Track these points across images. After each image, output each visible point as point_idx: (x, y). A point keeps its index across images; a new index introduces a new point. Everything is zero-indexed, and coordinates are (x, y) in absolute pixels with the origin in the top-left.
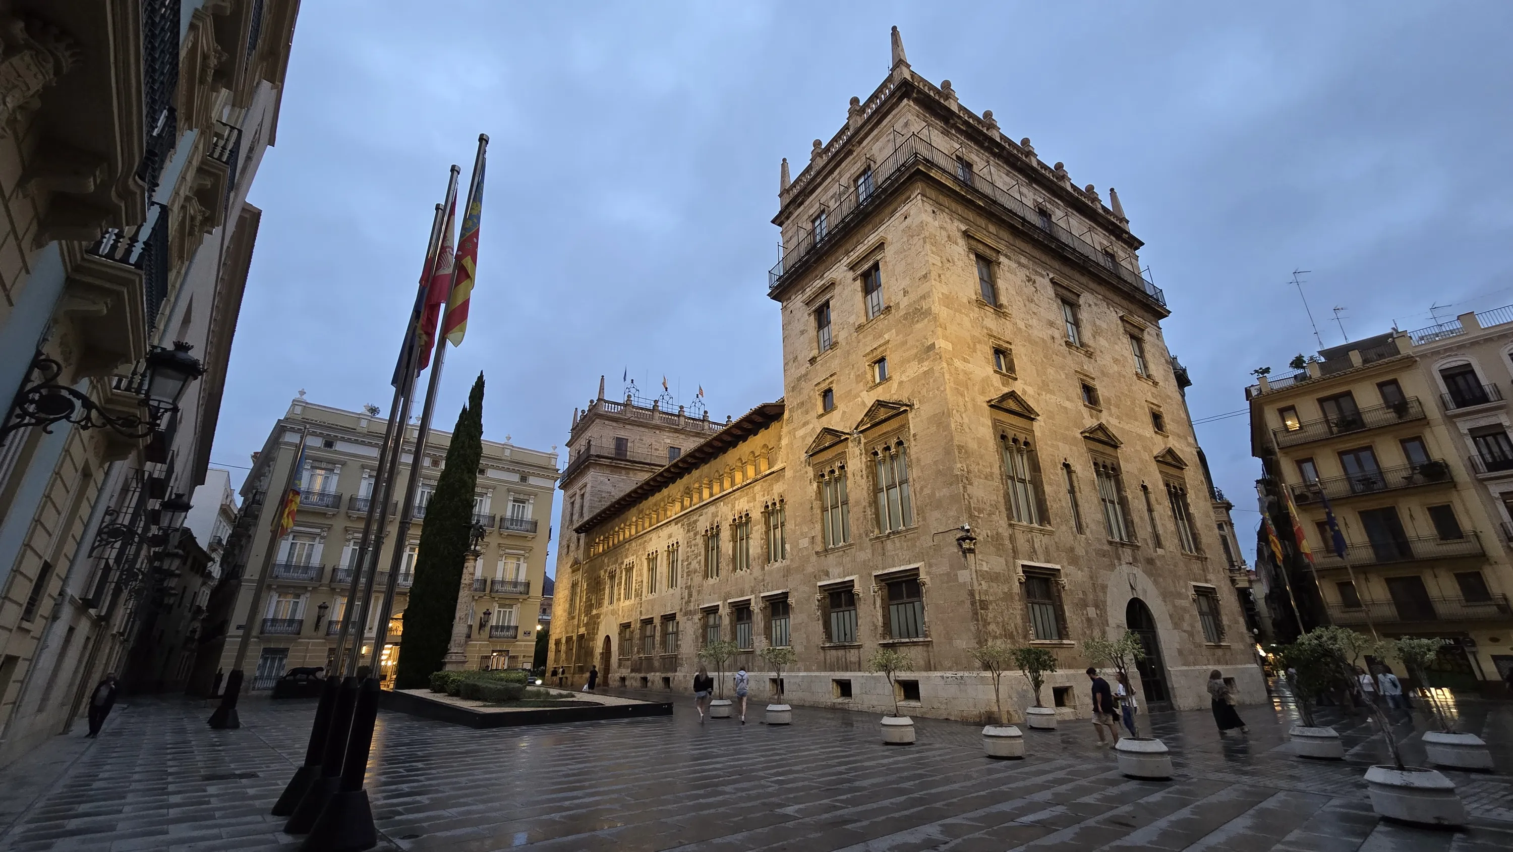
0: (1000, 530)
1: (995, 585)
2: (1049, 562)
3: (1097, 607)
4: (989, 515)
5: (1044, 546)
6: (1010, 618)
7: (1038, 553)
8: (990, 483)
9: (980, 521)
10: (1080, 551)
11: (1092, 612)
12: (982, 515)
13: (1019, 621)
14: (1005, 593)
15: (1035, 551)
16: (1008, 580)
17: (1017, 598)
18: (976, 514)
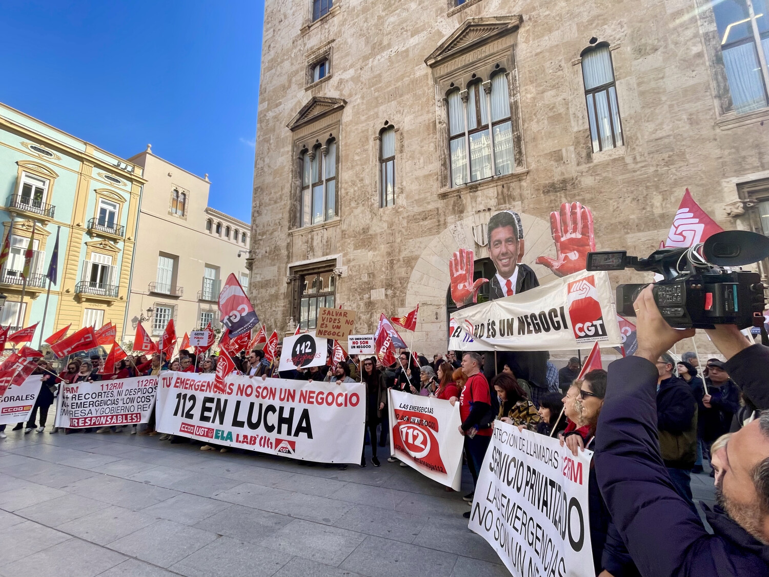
0: (278, 243)
1: (263, 291)
2: (327, 255)
3: (389, 285)
4: (272, 233)
5: (324, 241)
6: (271, 315)
7: (316, 249)
8: (278, 205)
9: (261, 242)
10: (378, 227)
11: (378, 294)
12: (264, 237)
13: (280, 316)
14: (272, 296)
15: (312, 249)
16: (277, 283)
17: (282, 297)
18: (260, 237)
